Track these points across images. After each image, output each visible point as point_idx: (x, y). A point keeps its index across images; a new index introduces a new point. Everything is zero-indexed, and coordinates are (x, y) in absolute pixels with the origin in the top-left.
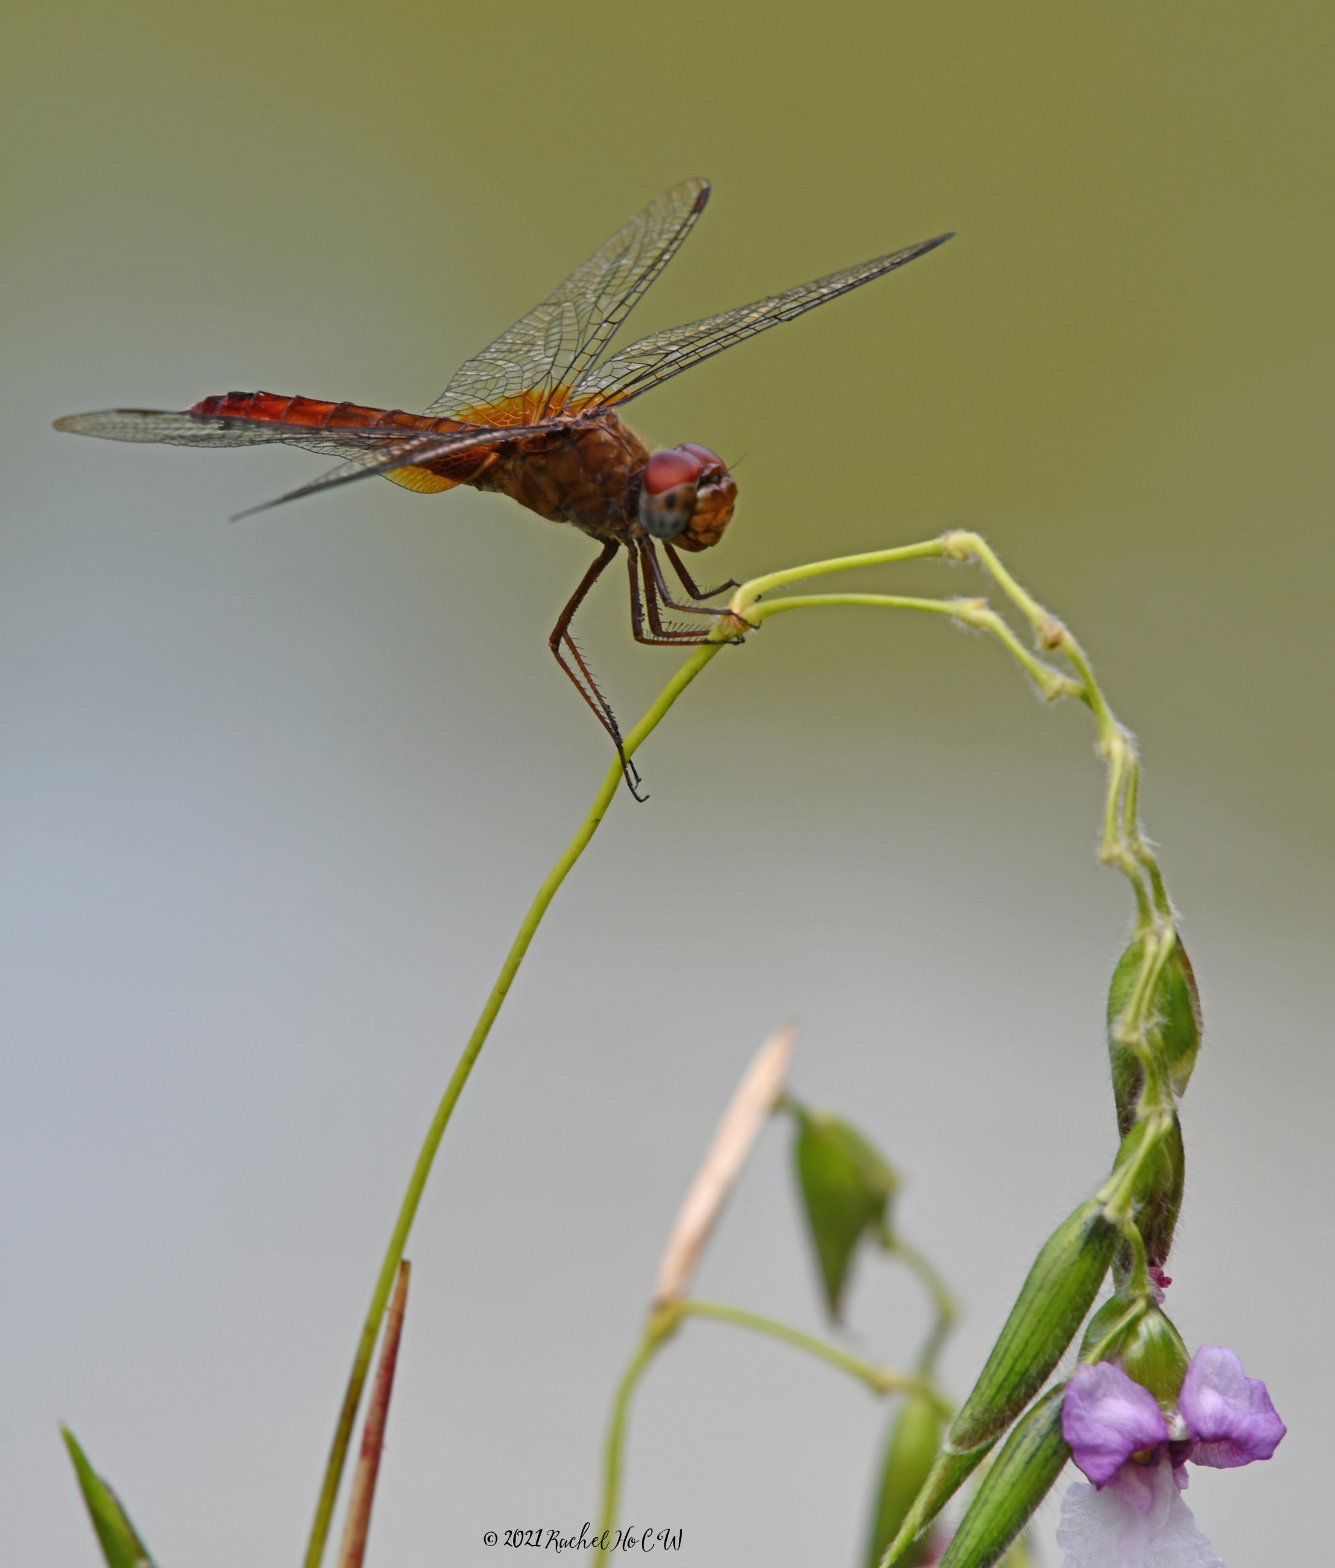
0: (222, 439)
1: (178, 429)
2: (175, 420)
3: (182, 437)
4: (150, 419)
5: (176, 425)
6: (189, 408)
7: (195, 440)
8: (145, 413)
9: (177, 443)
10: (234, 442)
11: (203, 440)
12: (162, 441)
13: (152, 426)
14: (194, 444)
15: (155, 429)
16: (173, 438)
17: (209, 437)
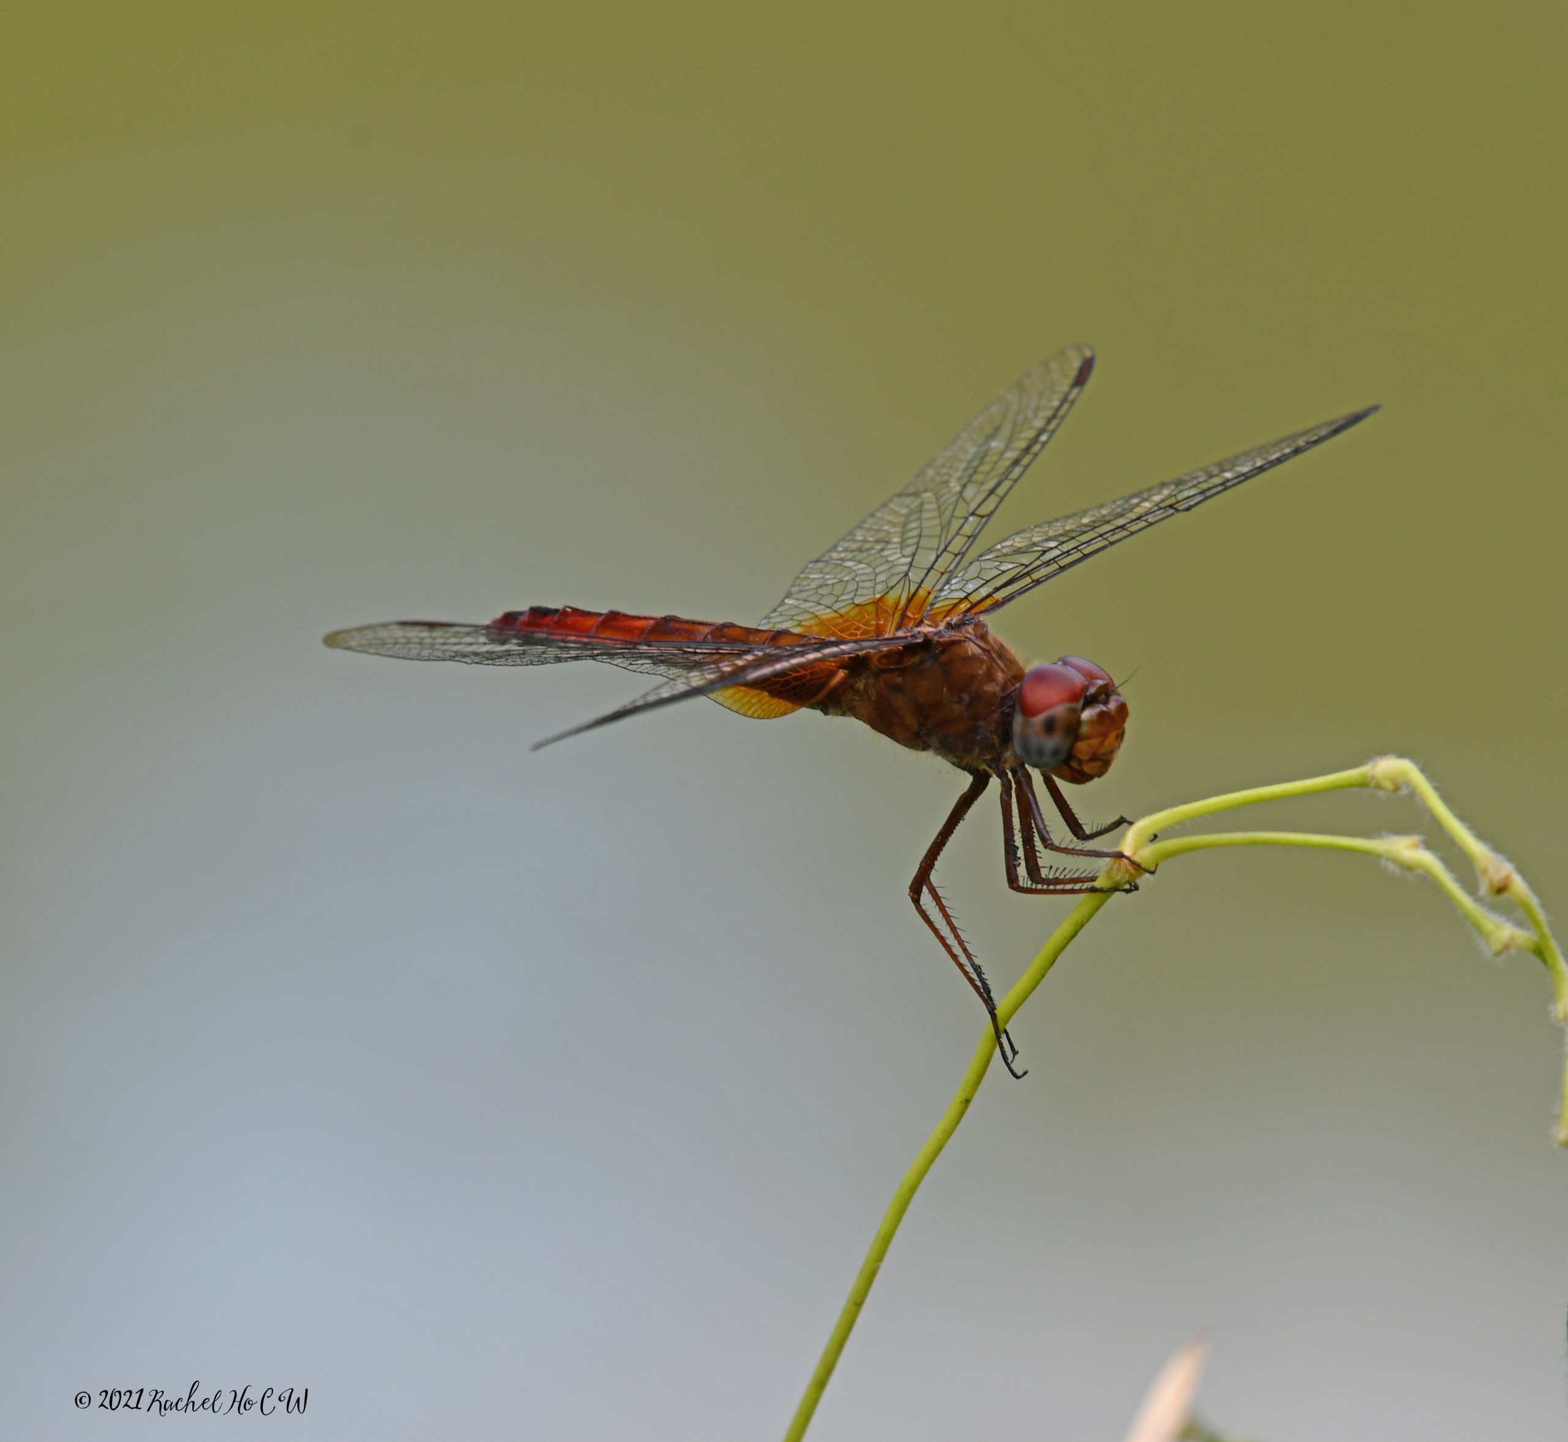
0: (522, 656)
1: (471, 644)
2: (468, 634)
3: (476, 654)
4: (438, 633)
5: (469, 640)
6: (487, 621)
7: (490, 658)
8: (431, 626)
9: (469, 662)
10: (536, 659)
11: (500, 657)
12: (451, 658)
13: (441, 641)
14: (490, 662)
15: (444, 644)
16: (465, 655)
17: (508, 654)
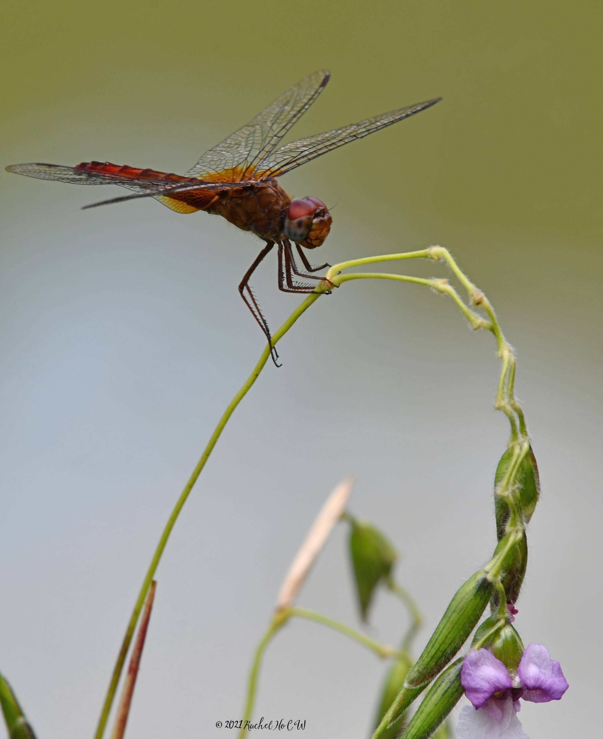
0: (87, 181)
1: (66, 174)
2: (65, 170)
3: (68, 179)
4: (52, 169)
5: (65, 173)
6: (74, 166)
7: (74, 180)
8: (50, 166)
9: (65, 182)
10: (92, 183)
11: (77, 181)
12: (58, 180)
13: (54, 172)
14: (73, 182)
15: (55, 174)
16: (63, 179)
17: (81, 179)
